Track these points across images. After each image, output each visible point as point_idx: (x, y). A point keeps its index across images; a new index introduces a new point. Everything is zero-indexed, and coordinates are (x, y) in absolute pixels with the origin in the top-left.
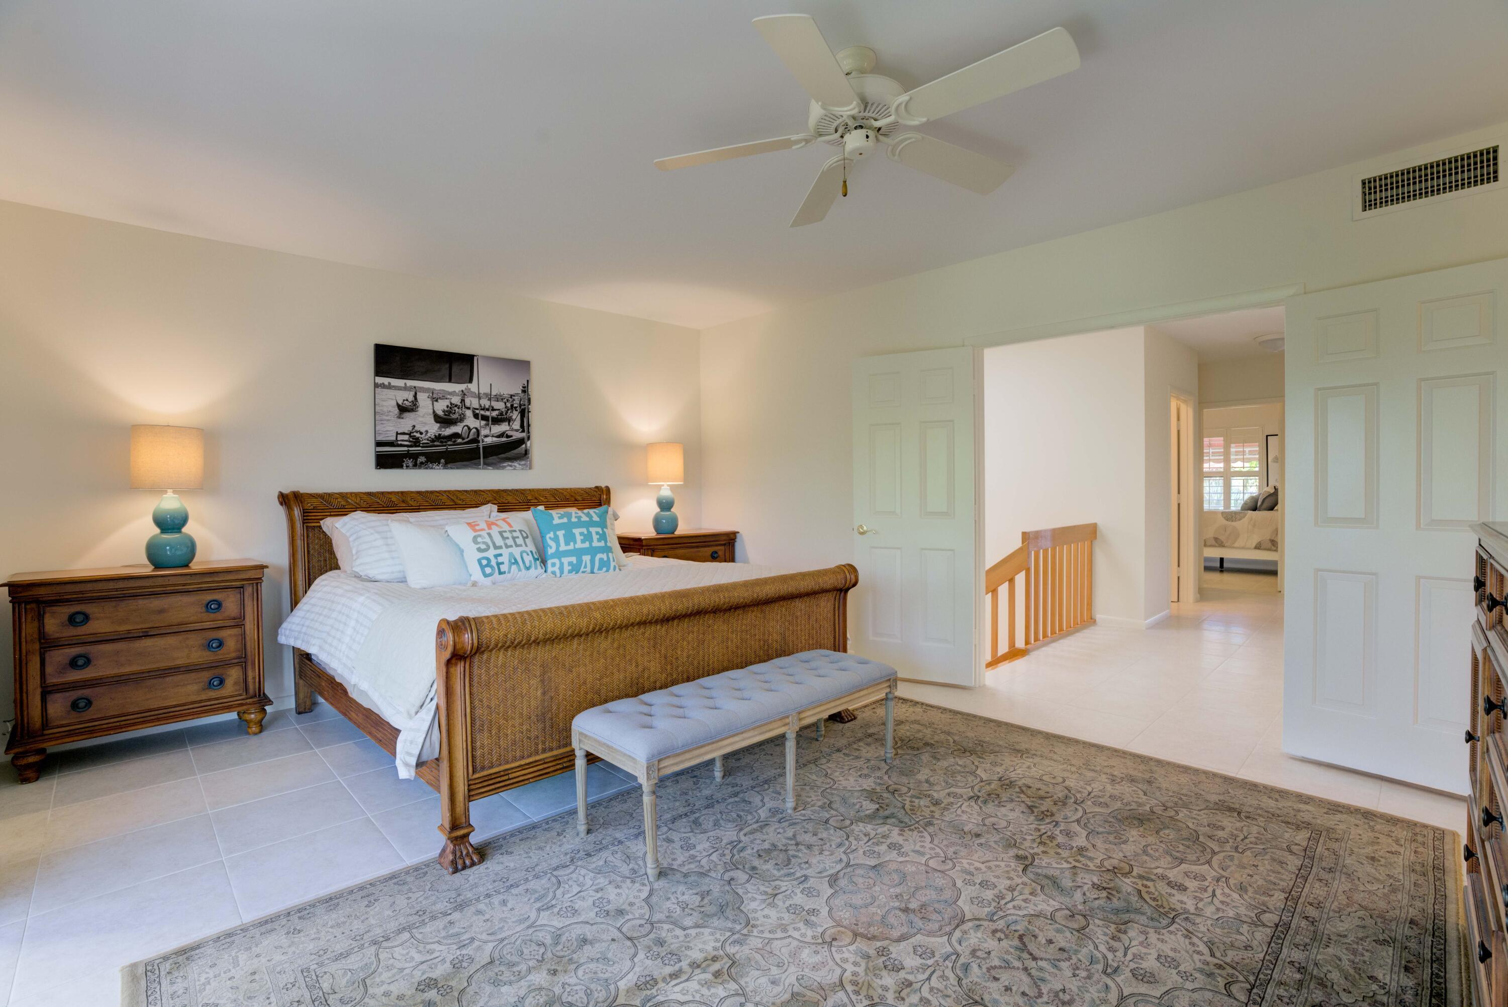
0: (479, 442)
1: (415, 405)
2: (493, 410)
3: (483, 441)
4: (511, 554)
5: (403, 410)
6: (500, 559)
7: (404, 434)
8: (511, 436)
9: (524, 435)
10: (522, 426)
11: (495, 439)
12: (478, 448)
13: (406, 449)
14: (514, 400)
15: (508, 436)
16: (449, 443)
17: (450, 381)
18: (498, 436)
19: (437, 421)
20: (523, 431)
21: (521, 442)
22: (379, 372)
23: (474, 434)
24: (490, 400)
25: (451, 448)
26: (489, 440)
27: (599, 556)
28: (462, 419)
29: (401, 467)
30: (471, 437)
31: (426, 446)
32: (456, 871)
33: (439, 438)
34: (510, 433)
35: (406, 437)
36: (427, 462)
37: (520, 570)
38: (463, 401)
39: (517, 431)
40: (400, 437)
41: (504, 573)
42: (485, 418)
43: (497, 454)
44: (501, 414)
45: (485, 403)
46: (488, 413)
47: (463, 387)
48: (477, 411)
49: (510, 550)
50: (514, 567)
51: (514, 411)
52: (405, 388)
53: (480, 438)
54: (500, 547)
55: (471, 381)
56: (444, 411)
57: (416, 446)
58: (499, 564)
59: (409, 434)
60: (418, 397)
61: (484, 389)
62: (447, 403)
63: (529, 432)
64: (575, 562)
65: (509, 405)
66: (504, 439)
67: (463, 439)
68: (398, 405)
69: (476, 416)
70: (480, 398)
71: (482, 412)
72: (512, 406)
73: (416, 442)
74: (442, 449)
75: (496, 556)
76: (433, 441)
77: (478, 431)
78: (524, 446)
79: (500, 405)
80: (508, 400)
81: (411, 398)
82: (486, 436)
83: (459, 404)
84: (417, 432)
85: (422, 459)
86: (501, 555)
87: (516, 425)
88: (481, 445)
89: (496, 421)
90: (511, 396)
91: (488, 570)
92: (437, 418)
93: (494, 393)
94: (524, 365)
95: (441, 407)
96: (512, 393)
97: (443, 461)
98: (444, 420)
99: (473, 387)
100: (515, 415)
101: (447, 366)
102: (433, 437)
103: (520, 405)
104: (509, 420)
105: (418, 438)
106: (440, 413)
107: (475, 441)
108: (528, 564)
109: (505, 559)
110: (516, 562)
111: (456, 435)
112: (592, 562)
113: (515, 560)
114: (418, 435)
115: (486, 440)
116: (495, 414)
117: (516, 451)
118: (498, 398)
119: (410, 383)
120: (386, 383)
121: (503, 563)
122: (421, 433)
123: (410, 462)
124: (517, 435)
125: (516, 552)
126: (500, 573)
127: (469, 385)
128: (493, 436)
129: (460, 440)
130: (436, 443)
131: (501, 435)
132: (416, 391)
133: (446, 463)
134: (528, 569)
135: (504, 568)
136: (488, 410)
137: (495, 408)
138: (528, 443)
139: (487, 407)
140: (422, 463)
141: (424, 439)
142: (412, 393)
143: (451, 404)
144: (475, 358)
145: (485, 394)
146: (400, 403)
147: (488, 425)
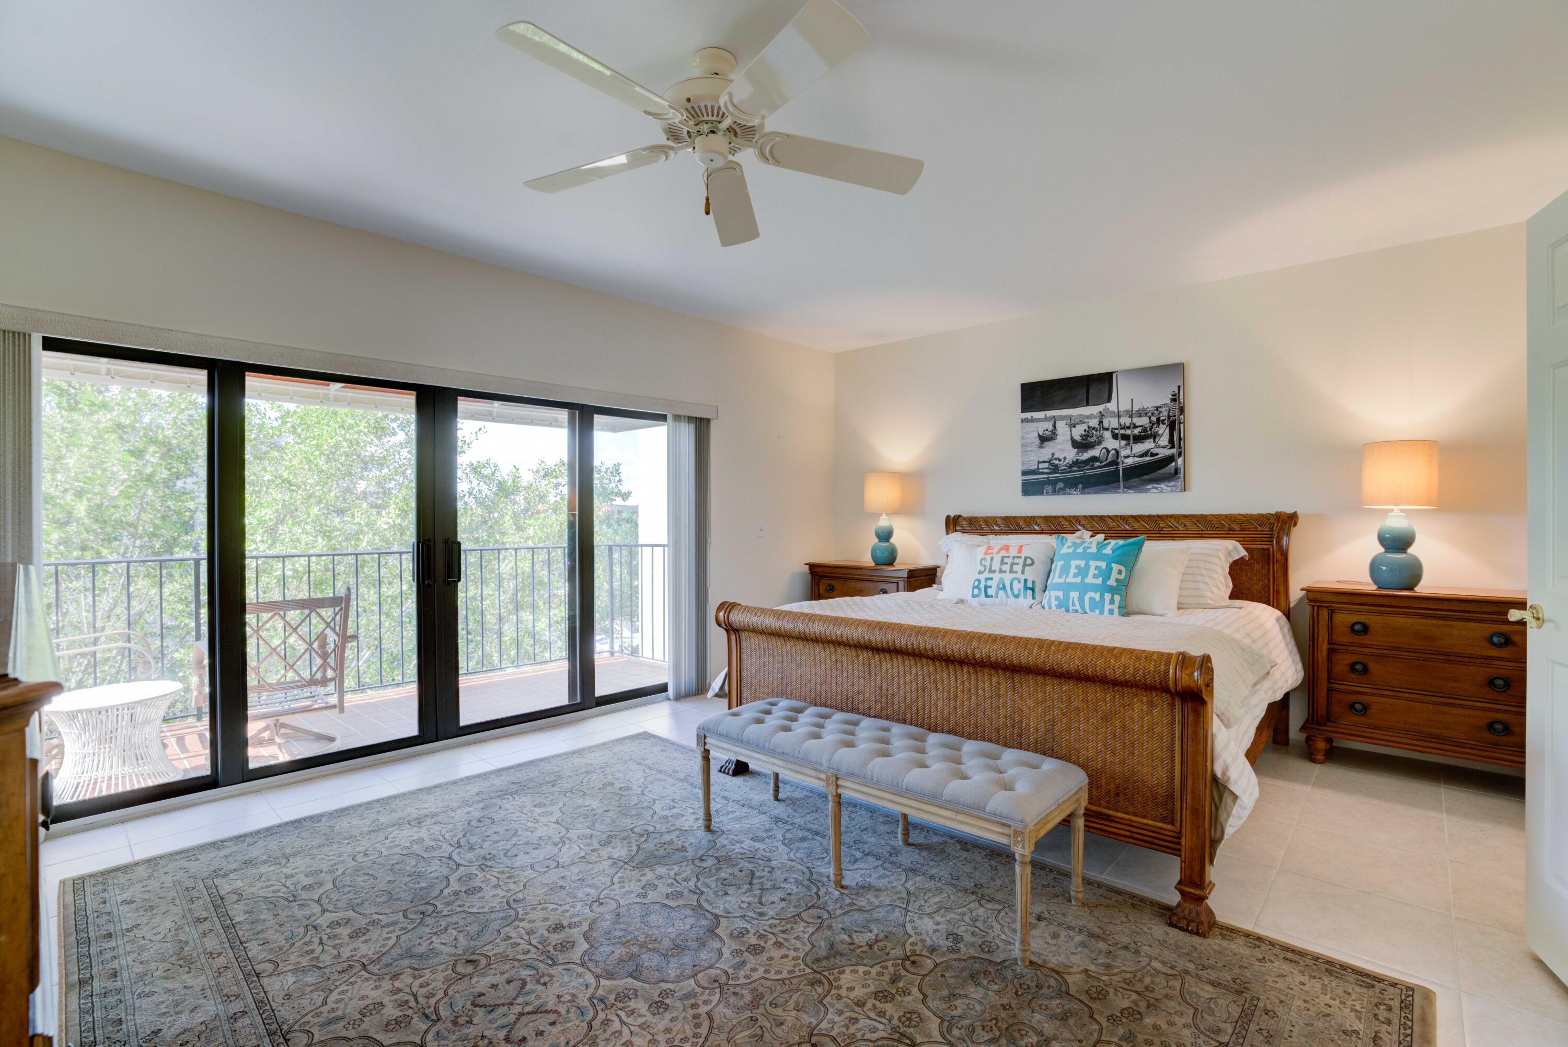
0: (1118, 464)
1: (1054, 433)
2: (1135, 427)
3: (1123, 463)
4: (1002, 580)
5: (1044, 439)
6: (989, 583)
7: (1044, 462)
8: (1157, 454)
9: (1174, 451)
10: (1171, 441)
11: (1137, 459)
12: (1117, 470)
13: (1046, 476)
14: (1161, 412)
15: (1153, 455)
16: (1087, 467)
17: (1087, 405)
18: (1141, 456)
19: (1074, 447)
20: (1173, 447)
21: (1170, 459)
22: (1024, 410)
23: (1113, 455)
24: (1131, 416)
25: (1089, 472)
26: (1130, 461)
27: (1090, 594)
28: (1100, 441)
29: (1042, 493)
30: (1110, 459)
31: (1064, 472)
32: (720, 771)
33: (1076, 463)
34: (1155, 451)
35: (1046, 465)
36: (1065, 487)
37: (1007, 596)
38: (1101, 422)
39: (1164, 447)
40: (1041, 466)
41: (992, 596)
42: (1125, 437)
43: (1139, 476)
44: (1145, 430)
45: (1126, 421)
46: (1128, 432)
47: (1101, 408)
48: (1117, 431)
49: (1002, 575)
50: (1001, 592)
51: (1161, 425)
52: (1046, 419)
53: (1119, 460)
54: (994, 572)
55: (1109, 400)
56: (1081, 436)
57: (1055, 473)
58: (986, 587)
59: (1049, 462)
60: (1057, 425)
61: (1125, 406)
62: (1085, 427)
63: (1180, 447)
64: (1062, 597)
65: (1154, 419)
66: (1148, 458)
67: (1101, 462)
68: (1039, 436)
69: (1115, 436)
70: (1119, 417)
71: (1122, 432)
72: (1158, 419)
73: (1055, 469)
74: (1080, 474)
75: (987, 579)
76: (1071, 466)
77: (1117, 452)
78: (1173, 464)
79: (1144, 421)
80: (1153, 414)
81: (1051, 428)
82: (1126, 457)
83: (1097, 426)
84: (1056, 459)
85: (1060, 485)
86: (991, 579)
87: (1164, 440)
88: (1121, 467)
89: (1138, 439)
90: (1157, 408)
91: (976, 591)
92: (1075, 444)
93: (1135, 409)
94: (1178, 369)
95: (1078, 432)
96: (1158, 404)
97: (1080, 486)
98: (1081, 445)
99: (1112, 406)
100: (1163, 430)
101: (1085, 390)
102: (1071, 462)
103: (1169, 417)
104: (1154, 436)
105: (1057, 465)
106: (1078, 438)
107: (1115, 463)
108: (1016, 592)
109: (994, 584)
110: (1004, 588)
111: (1094, 459)
112: (1081, 600)
113: (1004, 585)
114: (1057, 462)
115: (1126, 461)
116: (1136, 431)
117: (1162, 471)
118: (1141, 413)
119: (1050, 413)
120: (1029, 418)
121: (990, 587)
122: (1060, 460)
123: (1049, 488)
124: (1164, 453)
125: (1007, 578)
126: (987, 596)
127: (1108, 405)
128: (1134, 456)
129: (1097, 464)
130: (1074, 469)
131: (1145, 454)
132: (1054, 420)
133: (1084, 488)
134: (1017, 596)
135: (990, 592)
136: (1129, 428)
137: (1137, 424)
138: (1180, 461)
139: (1128, 425)
140: (1060, 489)
141: (1062, 465)
142: (1052, 423)
143: (1089, 427)
144: (1114, 375)
145: (1125, 411)
146: (1041, 433)
147: (1129, 444)
